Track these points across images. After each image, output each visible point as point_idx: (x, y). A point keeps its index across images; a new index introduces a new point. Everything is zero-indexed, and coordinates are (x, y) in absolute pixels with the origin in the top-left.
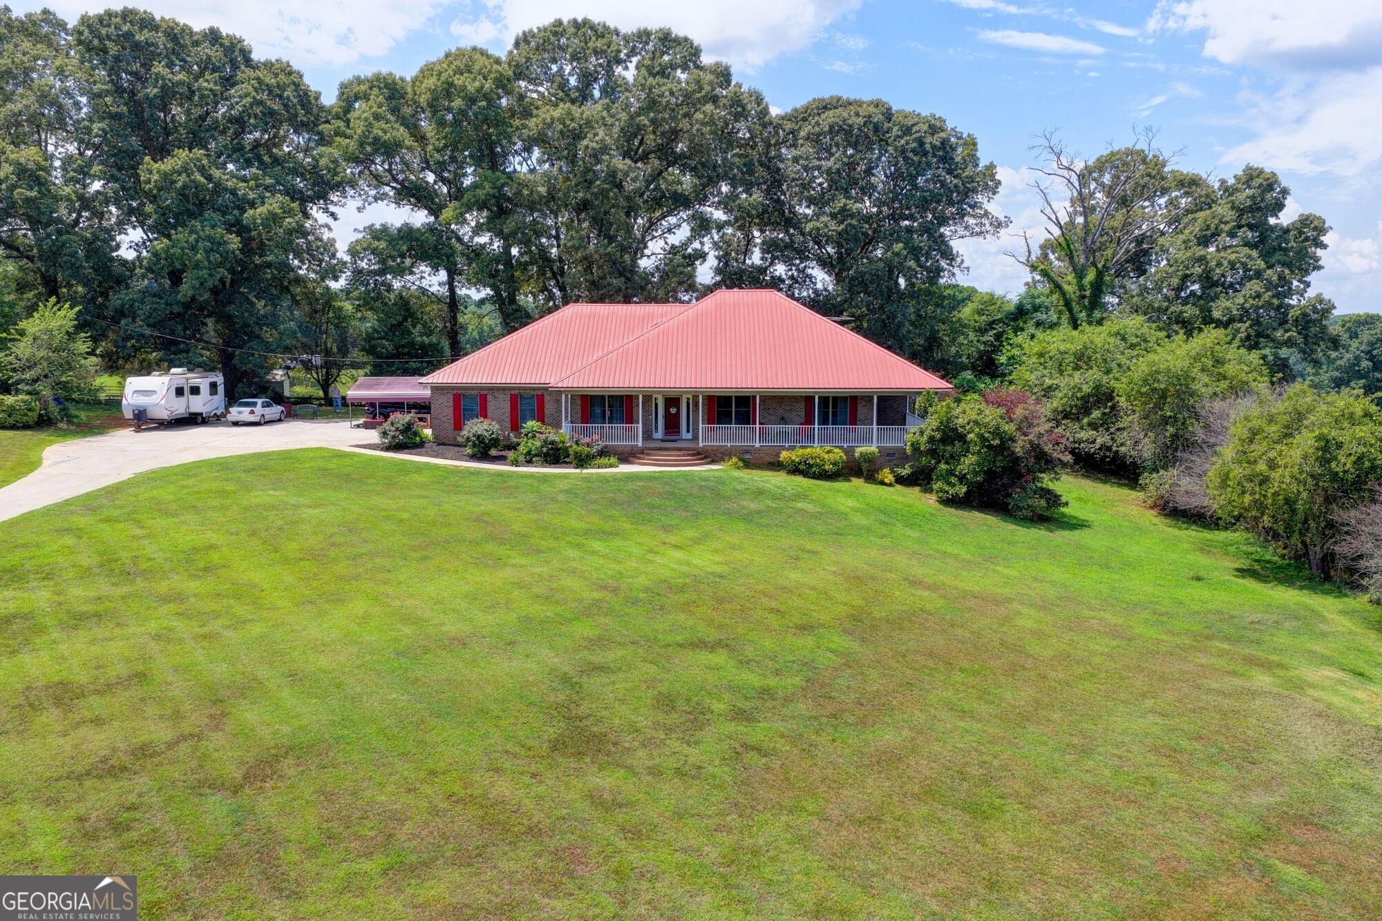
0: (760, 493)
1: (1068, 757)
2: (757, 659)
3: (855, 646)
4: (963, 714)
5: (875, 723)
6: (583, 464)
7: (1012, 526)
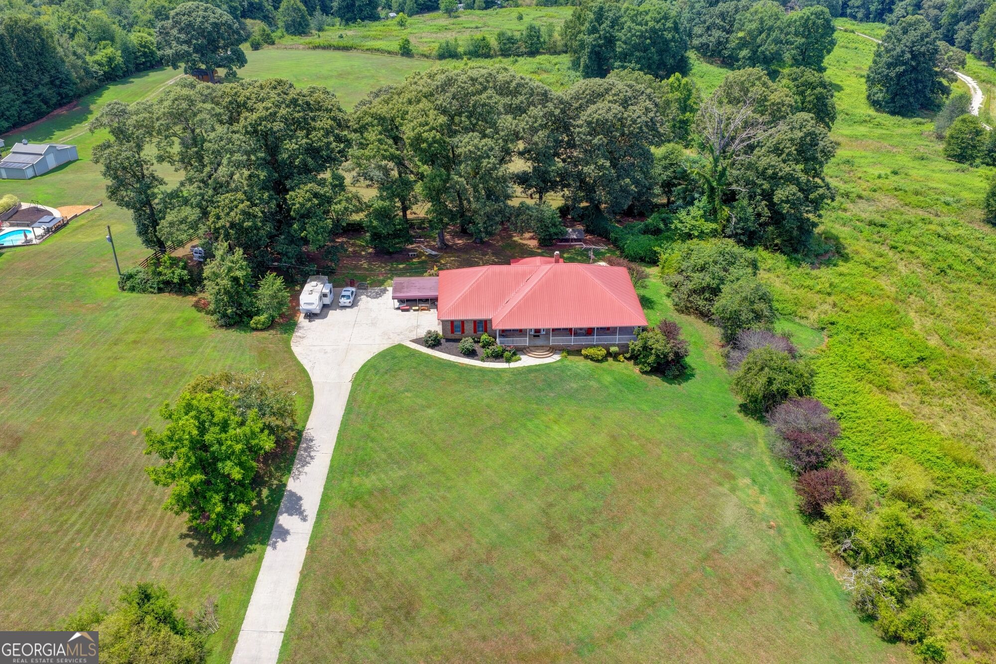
0: (576, 376)
1: (669, 531)
2: (590, 493)
3: (616, 481)
4: (644, 513)
6: (508, 360)
7: (666, 384)
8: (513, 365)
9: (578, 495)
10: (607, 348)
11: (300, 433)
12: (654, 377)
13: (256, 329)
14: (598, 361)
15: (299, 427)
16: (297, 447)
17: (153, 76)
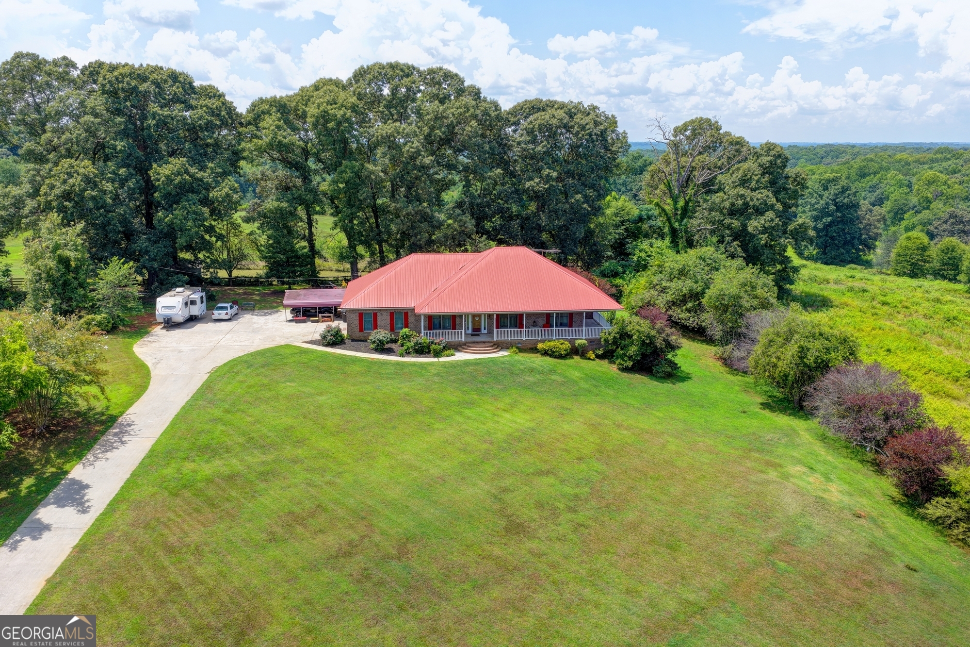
0: (532, 370)
1: (701, 520)
2: (567, 478)
3: (604, 468)
4: (657, 501)
5: (624, 509)
6: (438, 355)
7: (655, 383)
10: (571, 341)
11: (114, 418)
12: (637, 375)
14: (561, 357)
15: (114, 412)
16: (103, 432)
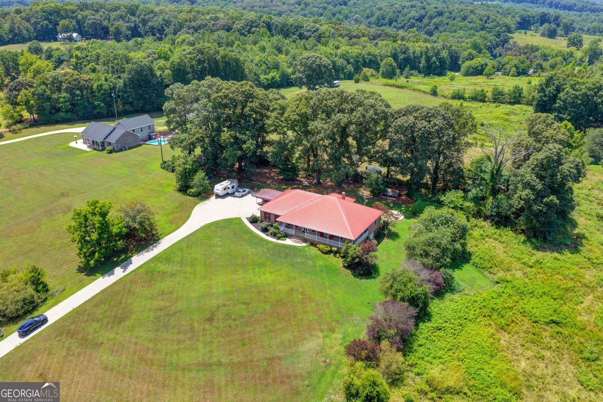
0: (305, 256)
2: (250, 308)
3: (269, 308)
6: (279, 238)
7: (352, 277)
8: (280, 242)
9: (243, 307)
10: (331, 247)
11: (159, 239)
12: (349, 271)
13: (189, 195)
14: (323, 253)
15: (160, 237)
16: (151, 244)
17: (293, 89)
